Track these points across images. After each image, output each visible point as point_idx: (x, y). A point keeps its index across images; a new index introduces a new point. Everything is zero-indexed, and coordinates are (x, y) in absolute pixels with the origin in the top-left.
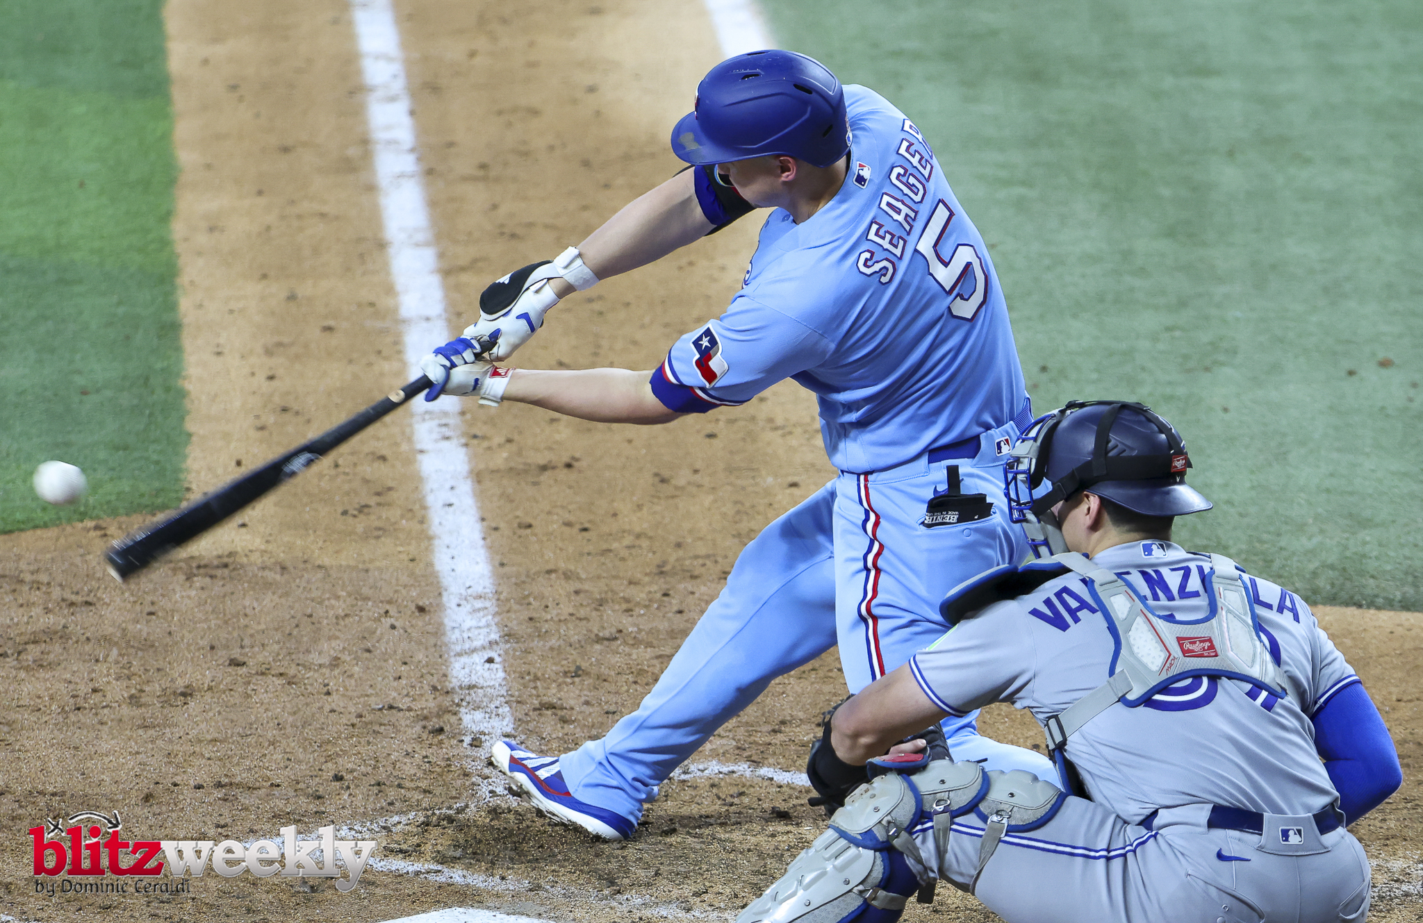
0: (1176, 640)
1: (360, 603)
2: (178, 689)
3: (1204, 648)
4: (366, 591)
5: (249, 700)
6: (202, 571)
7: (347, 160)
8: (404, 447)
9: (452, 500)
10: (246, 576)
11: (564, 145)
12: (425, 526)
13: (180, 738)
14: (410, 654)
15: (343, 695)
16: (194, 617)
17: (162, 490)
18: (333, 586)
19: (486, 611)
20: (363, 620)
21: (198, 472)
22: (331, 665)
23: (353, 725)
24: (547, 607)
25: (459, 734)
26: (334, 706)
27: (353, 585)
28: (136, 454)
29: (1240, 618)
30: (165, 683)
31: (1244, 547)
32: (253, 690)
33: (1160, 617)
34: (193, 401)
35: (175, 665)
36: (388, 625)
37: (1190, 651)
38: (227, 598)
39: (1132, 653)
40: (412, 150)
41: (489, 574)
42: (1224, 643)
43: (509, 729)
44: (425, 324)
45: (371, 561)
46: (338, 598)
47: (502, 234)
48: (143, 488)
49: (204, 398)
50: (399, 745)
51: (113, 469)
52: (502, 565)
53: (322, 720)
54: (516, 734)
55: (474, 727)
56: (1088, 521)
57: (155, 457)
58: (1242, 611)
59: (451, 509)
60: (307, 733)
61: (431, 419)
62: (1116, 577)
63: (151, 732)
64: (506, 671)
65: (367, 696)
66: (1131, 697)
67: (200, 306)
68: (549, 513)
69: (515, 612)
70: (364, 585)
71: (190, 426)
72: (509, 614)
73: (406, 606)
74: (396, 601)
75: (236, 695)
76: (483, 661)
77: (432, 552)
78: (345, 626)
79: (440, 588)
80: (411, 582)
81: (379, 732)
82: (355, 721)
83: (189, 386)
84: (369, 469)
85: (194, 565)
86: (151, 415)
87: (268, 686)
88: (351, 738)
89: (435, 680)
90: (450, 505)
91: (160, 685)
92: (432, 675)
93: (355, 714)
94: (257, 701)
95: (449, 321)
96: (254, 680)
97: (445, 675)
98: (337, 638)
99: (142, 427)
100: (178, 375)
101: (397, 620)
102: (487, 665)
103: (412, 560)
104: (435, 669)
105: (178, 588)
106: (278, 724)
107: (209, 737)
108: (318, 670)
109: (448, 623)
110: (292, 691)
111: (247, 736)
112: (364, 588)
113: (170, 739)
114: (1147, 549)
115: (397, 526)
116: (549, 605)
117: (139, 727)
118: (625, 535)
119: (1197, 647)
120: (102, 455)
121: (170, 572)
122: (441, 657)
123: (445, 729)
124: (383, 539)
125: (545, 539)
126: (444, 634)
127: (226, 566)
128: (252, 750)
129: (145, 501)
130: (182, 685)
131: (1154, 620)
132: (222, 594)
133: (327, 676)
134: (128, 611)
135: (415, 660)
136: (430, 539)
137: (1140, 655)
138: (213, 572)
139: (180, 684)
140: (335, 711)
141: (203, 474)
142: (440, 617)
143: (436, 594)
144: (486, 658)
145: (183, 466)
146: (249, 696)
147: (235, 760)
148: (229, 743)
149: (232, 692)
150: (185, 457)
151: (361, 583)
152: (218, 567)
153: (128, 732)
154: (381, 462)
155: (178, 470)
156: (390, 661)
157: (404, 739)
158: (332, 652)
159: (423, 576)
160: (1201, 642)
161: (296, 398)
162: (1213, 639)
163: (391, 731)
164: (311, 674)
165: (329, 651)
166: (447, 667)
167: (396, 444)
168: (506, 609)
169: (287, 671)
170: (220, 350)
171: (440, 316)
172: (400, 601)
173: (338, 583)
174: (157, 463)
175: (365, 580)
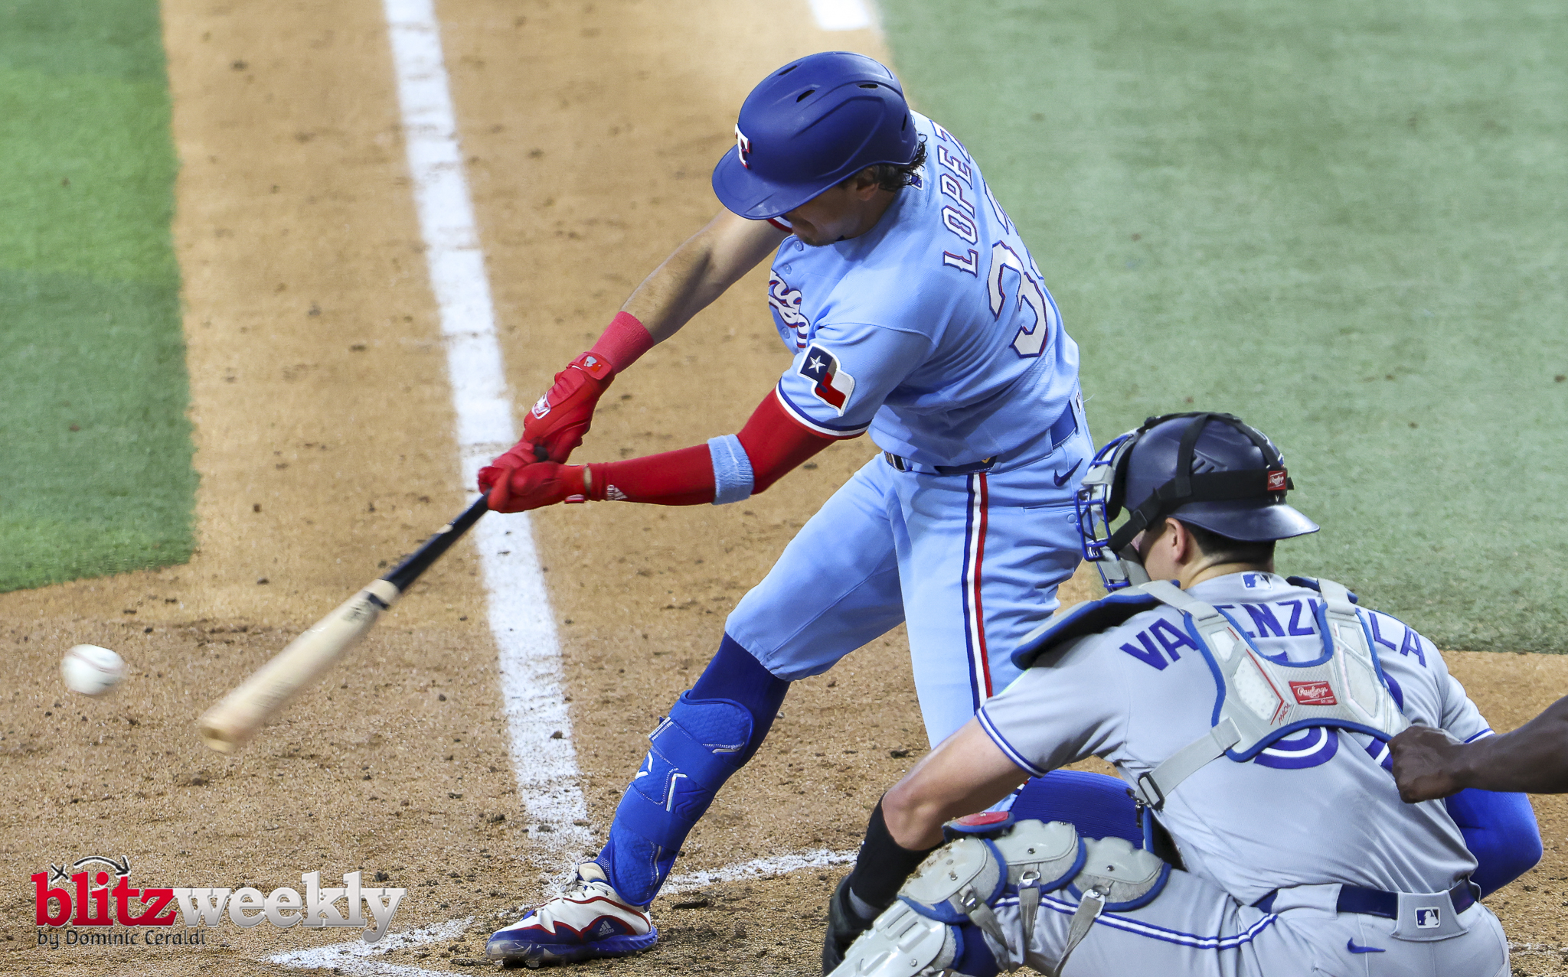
0: (1288, 685)
1: (402, 671)
2: (191, 775)
3: (1320, 694)
4: (409, 656)
5: (275, 787)
6: (216, 636)
7: (376, 149)
8: (451, 487)
9: (508, 548)
10: (268, 641)
11: (630, 127)
12: (476, 579)
13: (196, 833)
14: (464, 730)
15: (387, 780)
16: (209, 691)
17: (168, 542)
18: (371, 650)
19: (551, 678)
20: (407, 691)
21: (210, 520)
22: (371, 744)
23: (398, 814)
24: (622, 671)
25: (523, 822)
26: (374, 793)
27: (395, 649)
28: (136, 501)
29: (1360, 659)
30: (177, 769)
31: (1437, 586)
32: (280, 775)
33: (1268, 658)
34: (201, 436)
35: (188, 747)
36: (436, 696)
37: (1304, 698)
38: (247, 668)
39: (1238, 699)
40: (452, 137)
41: (554, 634)
42: (1342, 689)
43: (582, 816)
44: (472, 341)
45: (415, 621)
46: (377, 665)
47: (560, 233)
48: (145, 539)
49: (214, 432)
50: (452, 837)
51: (110, 518)
52: (569, 622)
53: (362, 809)
54: (590, 821)
55: (540, 814)
56: (1176, 552)
57: (158, 503)
58: (1361, 651)
59: (507, 558)
60: (345, 825)
61: (481, 451)
62: (1215, 612)
63: (160, 827)
64: (576, 748)
65: (414, 780)
66: (1239, 749)
67: (208, 325)
68: (622, 561)
69: (586, 677)
70: (407, 650)
71: (200, 465)
72: (578, 681)
73: (457, 674)
74: (445, 667)
75: (260, 781)
76: (548, 736)
77: (486, 608)
78: (386, 698)
79: (497, 650)
80: (463, 645)
81: (428, 822)
82: (400, 809)
83: (195, 418)
84: (410, 513)
85: (207, 629)
86: (152, 453)
87: (297, 771)
88: (396, 829)
89: (493, 760)
90: (506, 553)
91: (170, 771)
92: (490, 754)
93: (400, 802)
94: (285, 788)
95: (499, 336)
96: (280, 764)
97: (504, 754)
98: (377, 712)
99: (143, 467)
100: (184, 406)
101: (447, 690)
102: (554, 741)
103: (463, 619)
104: (494, 747)
105: (189, 657)
106: (310, 815)
107: (229, 832)
108: (355, 751)
109: (507, 692)
110: (326, 776)
111: (273, 829)
112: (407, 653)
113: (182, 834)
114: (1250, 581)
115: (444, 580)
116: (625, 669)
117: (147, 821)
118: (712, 585)
119: (1312, 693)
120: (97, 502)
121: (179, 639)
122: (499, 732)
123: (506, 817)
124: (427, 595)
125: (617, 590)
126: (502, 706)
127: (245, 630)
128: (280, 846)
129: (148, 554)
130: (197, 771)
131: (1262, 662)
132: (240, 664)
133: (366, 757)
134: (132, 685)
135: (469, 737)
136: (483, 593)
137: (1247, 702)
138: (229, 638)
139: (194, 769)
140: (376, 799)
141: (215, 521)
142: (497, 686)
143: (492, 658)
144: (552, 732)
145: (192, 513)
146: (274, 783)
147: (261, 858)
148: (253, 838)
149: (255, 778)
150: (194, 502)
151: (404, 647)
152: (235, 631)
153: (133, 827)
154: (423, 503)
155: (184, 518)
156: (440, 739)
157: (459, 830)
158: (371, 729)
159: (475, 637)
160: (1316, 687)
161: (323, 430)
162: (1330, 684)
163: (443, 820)
164: (348, 754)
165: (368, 728)
166: (507, 744)
167: (441, 483)
168: (574, 674)
169: (319, 752)
170: (232, 375)
171: (488, 332)
172: (449, 667)
173: (376, 647)
174: (160, 510)
175: (407, 644)
